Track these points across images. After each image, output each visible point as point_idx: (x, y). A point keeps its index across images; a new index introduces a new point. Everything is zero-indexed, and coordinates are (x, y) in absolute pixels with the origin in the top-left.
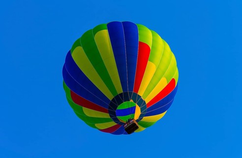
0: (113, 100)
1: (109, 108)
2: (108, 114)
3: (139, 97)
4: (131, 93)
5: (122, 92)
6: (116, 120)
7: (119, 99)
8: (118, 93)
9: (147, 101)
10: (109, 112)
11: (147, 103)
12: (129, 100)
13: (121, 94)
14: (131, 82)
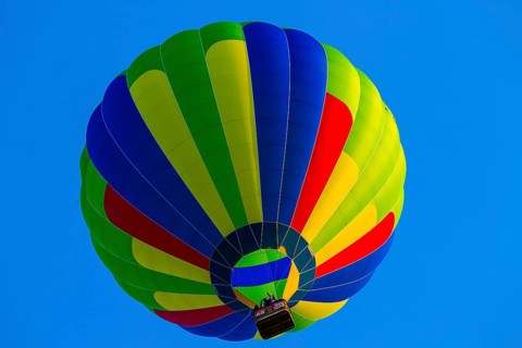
0: (232, 236)
1: (216, 256)
2: (207, 274)
3: (304, 243)
4: (283, 230)
5: (261, 220)
6: (225, 292)
7: (249, 237)
8: (250, 223)
9: (321, 257)
10: (213, 269)
11: (318, 264)
12: (275, 247)
13: (256, 226)
14: (288, 199)
